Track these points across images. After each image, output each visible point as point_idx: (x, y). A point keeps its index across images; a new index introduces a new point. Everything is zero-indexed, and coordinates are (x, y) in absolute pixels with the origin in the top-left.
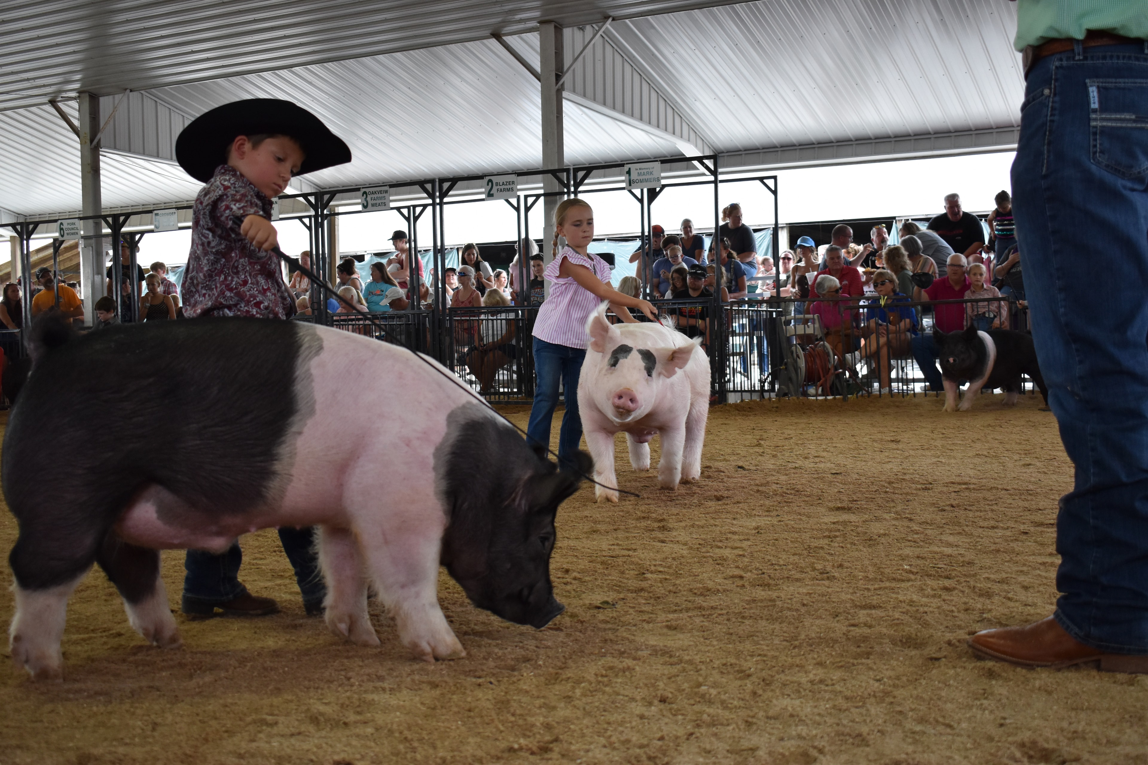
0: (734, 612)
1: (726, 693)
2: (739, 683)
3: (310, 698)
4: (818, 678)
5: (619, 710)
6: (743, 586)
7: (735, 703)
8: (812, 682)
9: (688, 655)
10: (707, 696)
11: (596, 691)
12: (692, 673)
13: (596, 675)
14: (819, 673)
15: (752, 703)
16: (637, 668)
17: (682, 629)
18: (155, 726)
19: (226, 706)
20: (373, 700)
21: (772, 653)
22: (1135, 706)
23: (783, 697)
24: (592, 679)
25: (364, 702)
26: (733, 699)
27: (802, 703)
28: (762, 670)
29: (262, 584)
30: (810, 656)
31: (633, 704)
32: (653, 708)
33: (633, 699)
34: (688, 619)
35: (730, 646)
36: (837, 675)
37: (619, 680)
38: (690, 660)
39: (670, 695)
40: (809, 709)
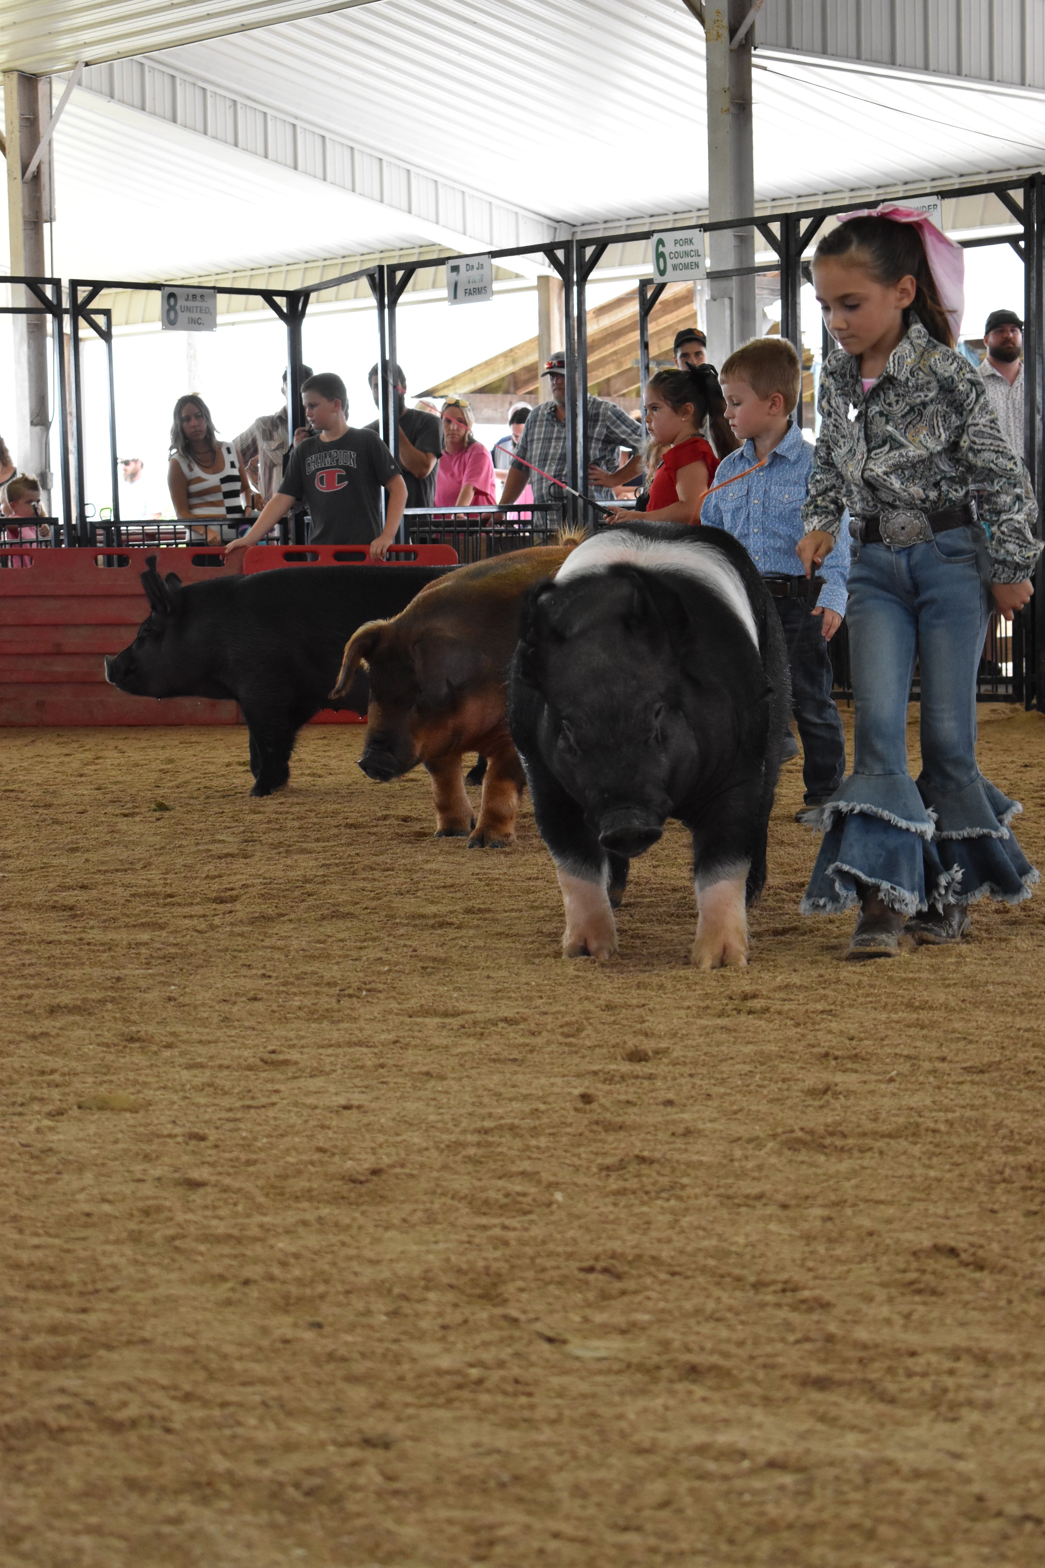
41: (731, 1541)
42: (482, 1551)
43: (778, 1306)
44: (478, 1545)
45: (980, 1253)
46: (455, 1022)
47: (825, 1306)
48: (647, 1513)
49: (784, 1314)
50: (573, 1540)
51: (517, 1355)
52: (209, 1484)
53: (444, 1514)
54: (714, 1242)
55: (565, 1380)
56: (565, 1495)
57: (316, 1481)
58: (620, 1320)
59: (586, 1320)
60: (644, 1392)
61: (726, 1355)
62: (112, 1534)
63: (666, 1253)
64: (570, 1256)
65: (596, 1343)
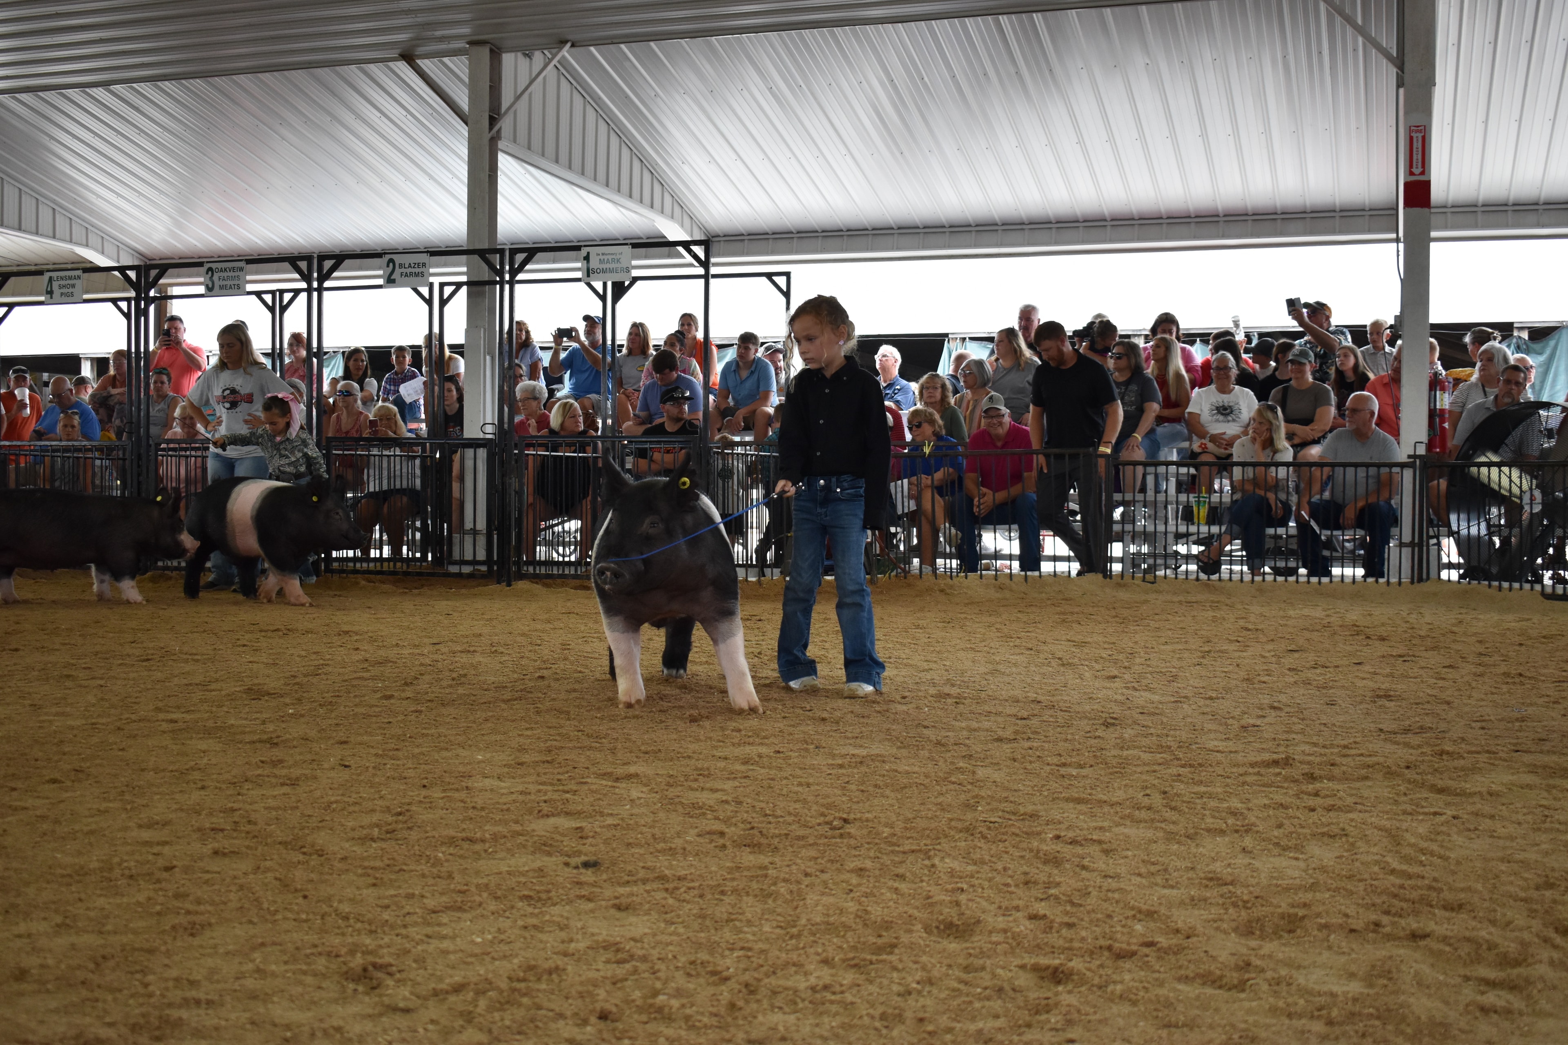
0: (708, 886)
1: (692, 1005)
2: (711, 990)
4: (821, 983)
5: (540, 1032)
6: (724, 847)
7: (705, 1020)
8: (813, 989)
9: (642, 948)
10: (666, 1010)
11: (508, 1002)
12: (646, 975)
13: (510, 978)
14: (825, 975)
15: (729, 1019)
16: (569, 968)
17: (635, 909)
20: (180, 1019)
21: (760, 945)
22: (1246, 1022)
23: (772, 1011)
24: (504, 985)
26: (702, 1014)
27: (798, 1019)
28: (746, 970)
30: (812, 950)
31: (561, 1023)
32: (589, 1028)
33: (561, 1016)
34: (645, 895)
35: (703, 935)
36: (849, 977)
37: (543, 986)
38: (644, 956)
39: (614, 1009)
40: (808, 1029)
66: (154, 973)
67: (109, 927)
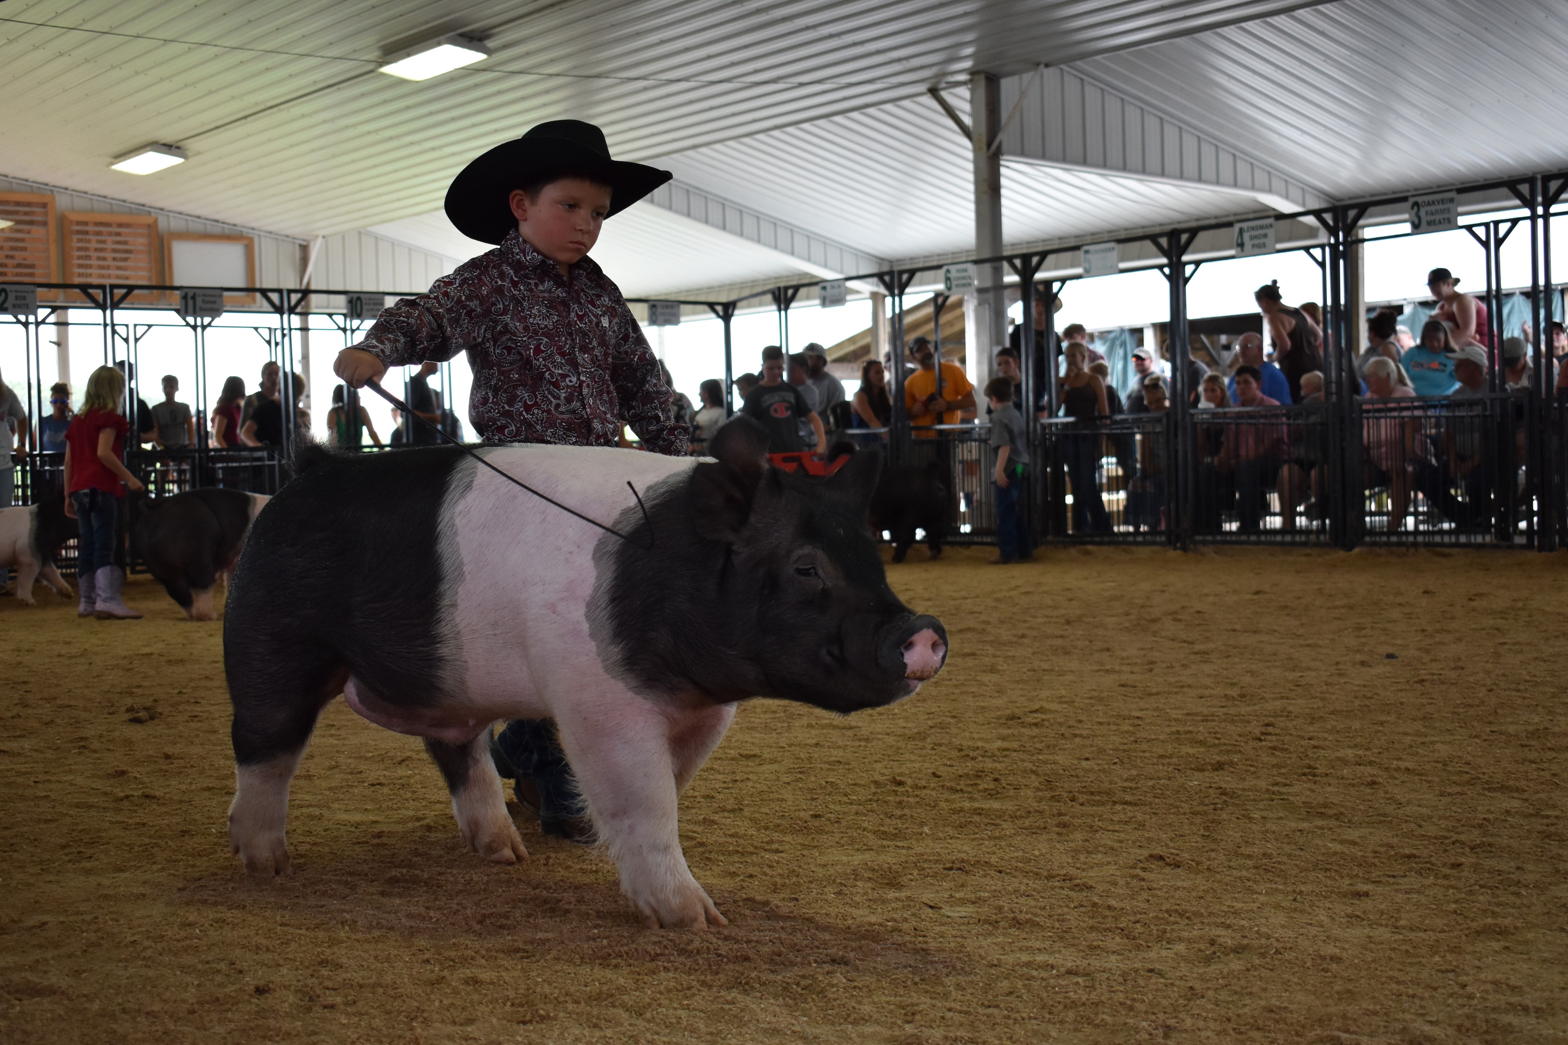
3: (1403, 1012)
18: (1168, 1030)
19: (1272, 1011)
20: (1510, 1024)
25: (1495, 1026)
29: (1293, 825)
41: (1050, 1013)
42: (909, 1018)
43: (1062, 888)
44: (905, 1014)
45: (1178, 858)
46: (850, 733)
47: (1090, 888)
48: (1000, 998)
49: (1066, 892)
50: (960, 1012)
51: (914, 915)
52: (746, 983)
53: (883, 999)
54: (1020, 854)
55: (943, 928)
56: (952, 988)
57: (809, 982)
58: (972, 897)
59: (951, 896)
60: (990, 934)
61: (1036, 915)
62: (694, 1009)
63: (993, 860)
64: (937, 862)
65: (959, 909)
66: (1467, 975)
67: (1402, 923)
